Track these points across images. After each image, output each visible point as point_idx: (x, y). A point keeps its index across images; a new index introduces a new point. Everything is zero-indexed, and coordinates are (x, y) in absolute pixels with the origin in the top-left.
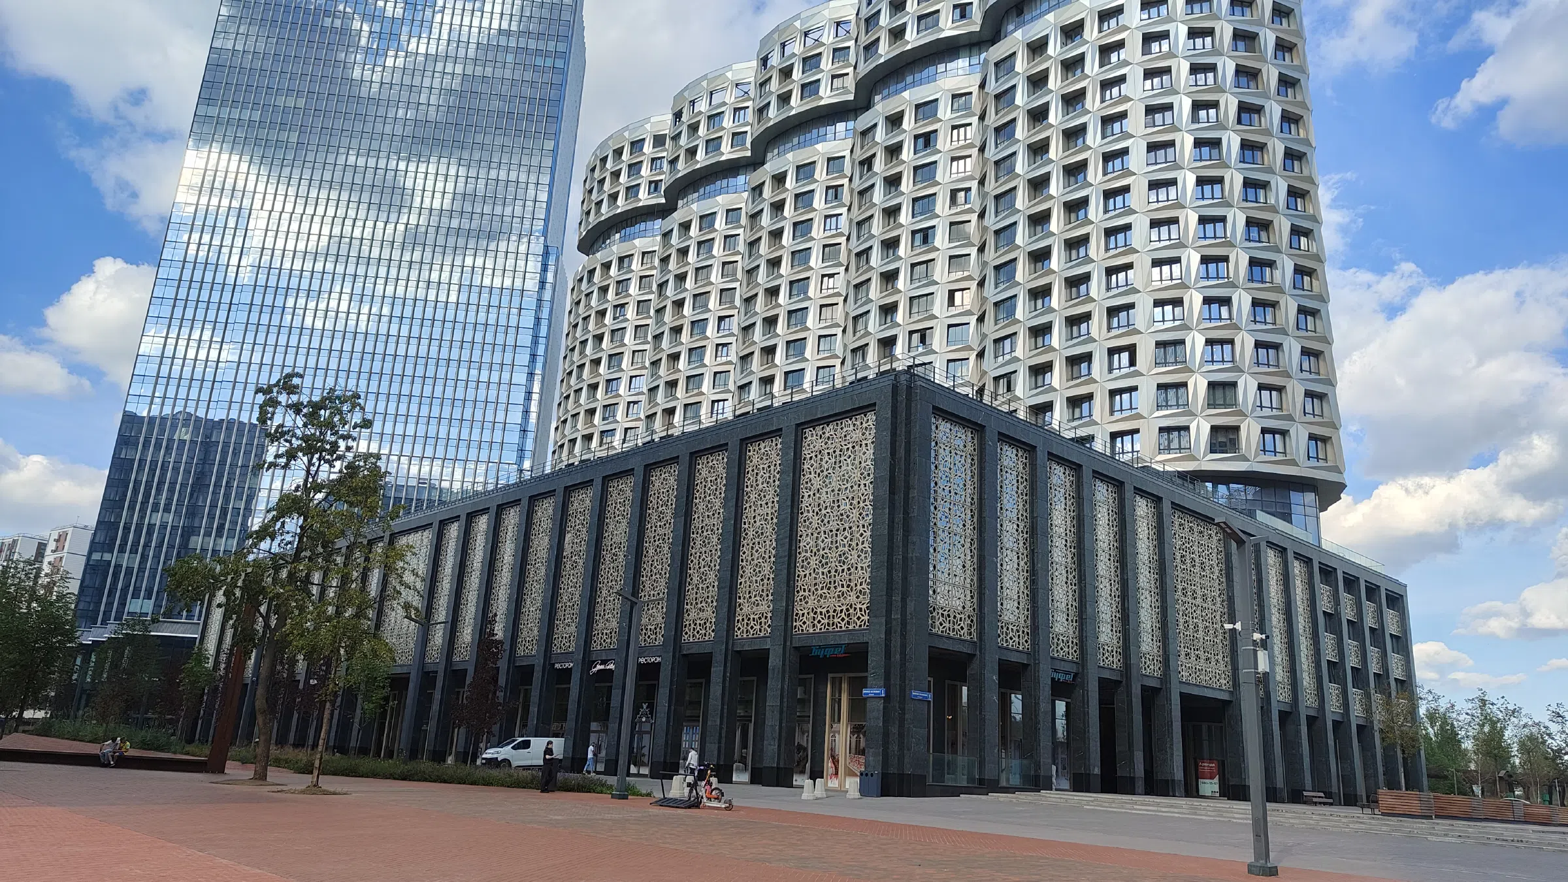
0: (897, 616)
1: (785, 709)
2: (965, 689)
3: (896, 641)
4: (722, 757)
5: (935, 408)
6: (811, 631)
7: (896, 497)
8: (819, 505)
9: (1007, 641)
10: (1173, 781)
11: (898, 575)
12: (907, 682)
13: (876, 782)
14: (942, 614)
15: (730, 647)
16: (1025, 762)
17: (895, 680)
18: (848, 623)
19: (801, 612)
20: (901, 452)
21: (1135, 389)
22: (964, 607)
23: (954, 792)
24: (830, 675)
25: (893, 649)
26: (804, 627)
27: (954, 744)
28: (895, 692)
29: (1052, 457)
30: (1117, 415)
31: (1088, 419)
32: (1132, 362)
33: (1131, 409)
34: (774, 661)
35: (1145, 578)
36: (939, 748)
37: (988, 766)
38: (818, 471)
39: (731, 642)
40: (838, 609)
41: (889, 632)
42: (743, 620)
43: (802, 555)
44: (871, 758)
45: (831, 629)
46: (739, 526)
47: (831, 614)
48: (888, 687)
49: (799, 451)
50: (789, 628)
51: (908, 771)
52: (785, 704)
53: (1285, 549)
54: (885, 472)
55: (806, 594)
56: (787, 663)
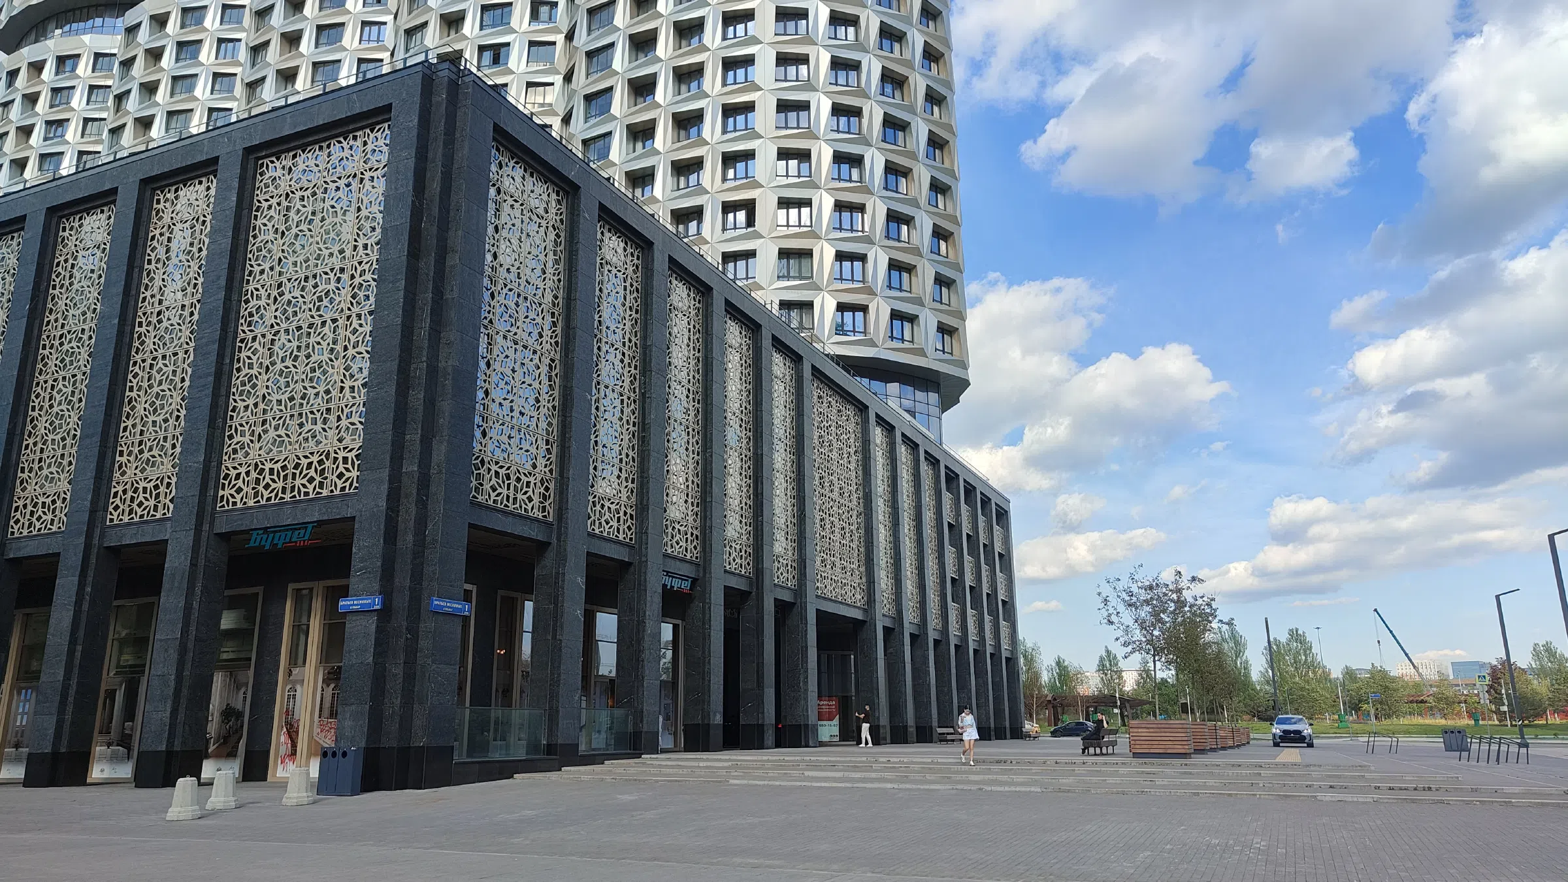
0: (411, 467)
1: (190, 645)
2: (529, 606)
3: (409, 512)
4: (65, 742)
5: (497, 129)
6: (251, 503)
7: (422, 264)
8: (280, 285)
9: (600, 524)
10: (807, 726)
11: (417, 397)
12: (425, 584)
13: (351, 767)
14: (497, 473)
15: (96, 541)
17: (402, 580)
18: (321, 485)
19: (233, 473)
20: (434, 186)
21: (752, 254)
22: (534, 466)
23: (504, 770)
24: (292, 586)
25: (401, 526)
26: (238, 497)
27: (507, 692)
28: (401, 601)
32: (750, 222)
33: (747, 277)
34: (176, 561)
36: (481, 697)
37: (563, 723)
38: (283, 228)
39: (97, 532)
40: (304, 462)
41: (394, 497)
42: (125, 492)
43: (243, 373)
44: (348, 723)
45: (287, 497)
46: (128, 329)
47: (290, 471)
48: (387, 593)
49: (247, 194)
50: (209, 500)
51: (420, 740)
52: (192, 637)
53: (917, 445)
54: (403, 219)
55: (246, 439)
56: (202, 562)
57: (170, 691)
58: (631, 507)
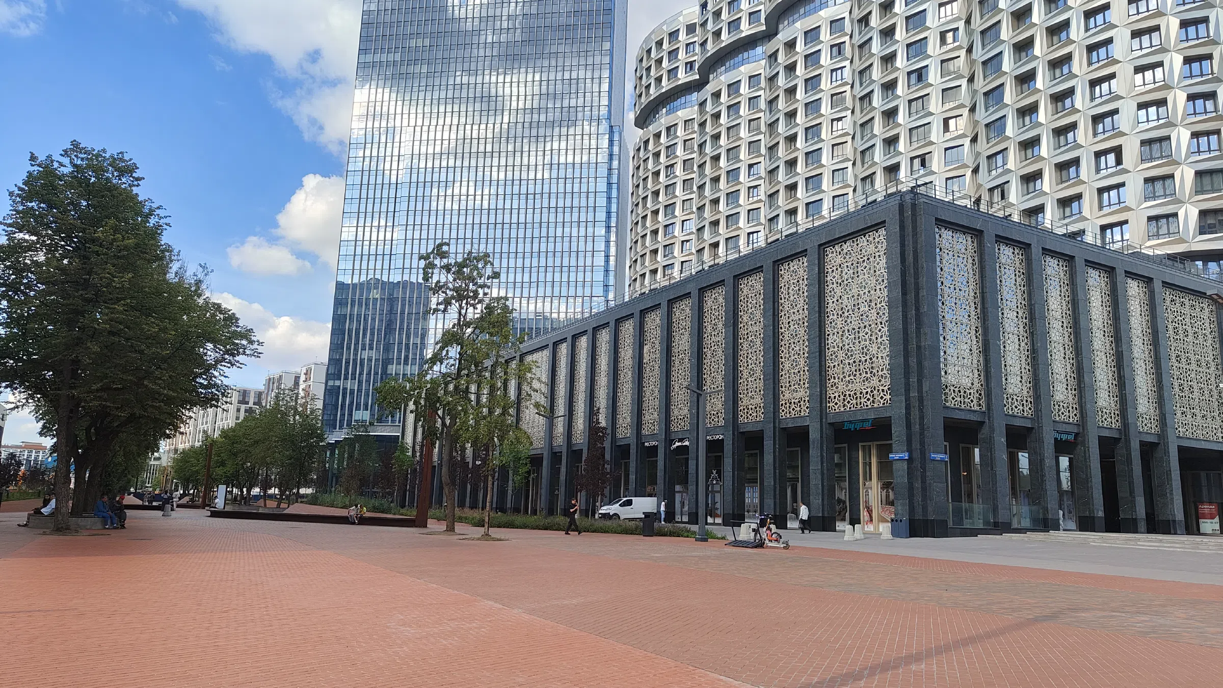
0: (914, 394)
1: (825, 472)
2: (977, 451)
3: (915, 413)
4: (778, 510)
5: (937, 219)
6: (842, 409)
7: (908, 297)
8: (842, 309)
9: (1012, 409)
10: (1174, 521)
11: (913, 361)
12: (926, 448)
13: (905, 526)
14: (954, 391)
15: (777, 425)
16: (1034, 508)
17: (916, 445)
18: (873, 402)
19: (833, 396)
20: (910, 259)
21: (1123, 185)
22: (972, 384)
23: (973, 533)
24: (860, 444)
25: (912, 421)
26: (836, 407)
27: (970, 495)
28: (917, 455)
29: (1046, 252)
30: (1106, 210)
31: (1078, 216)
32: (1119, 161)
33: (1119, 203)
34: (814, 435)
35: (1139, 350)
36: (957, 497)
37: (1001, 512)
38: (840, 281)
39: (777, 421)
40: (864, 391)
41: (908, 408)
42: (786, 404)
43: (831, 350)
44: (900, 508)
45: (859, 407)
46: (777, 331)
47: (858, 395)
48: (910, 451)
49: (822, 266)
50: (824, 408)
51: (931, 517)
52: (825, 468)
54: (897, 277)
55: (836, 381)
56: (824, 435)
57: (820, 491)
58: (1030, 397)
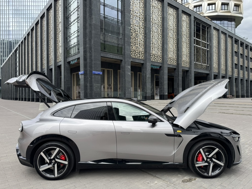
0: (87, 45)
3: (88, 54)
34: (62, 67)
41: (85, 52)
53: (226, 34)
58: (143, 52)
